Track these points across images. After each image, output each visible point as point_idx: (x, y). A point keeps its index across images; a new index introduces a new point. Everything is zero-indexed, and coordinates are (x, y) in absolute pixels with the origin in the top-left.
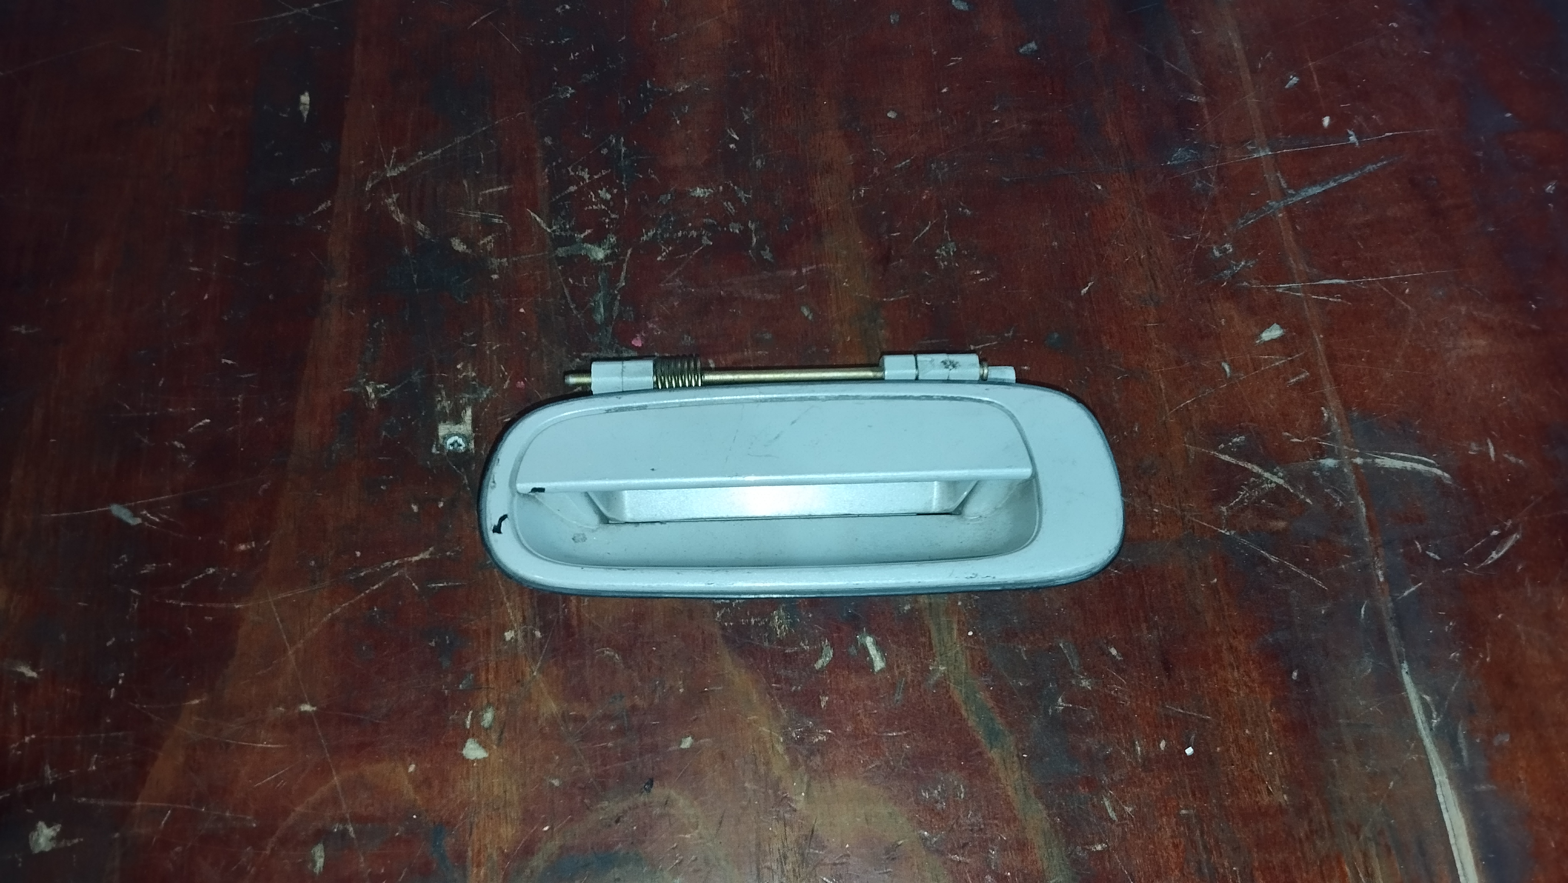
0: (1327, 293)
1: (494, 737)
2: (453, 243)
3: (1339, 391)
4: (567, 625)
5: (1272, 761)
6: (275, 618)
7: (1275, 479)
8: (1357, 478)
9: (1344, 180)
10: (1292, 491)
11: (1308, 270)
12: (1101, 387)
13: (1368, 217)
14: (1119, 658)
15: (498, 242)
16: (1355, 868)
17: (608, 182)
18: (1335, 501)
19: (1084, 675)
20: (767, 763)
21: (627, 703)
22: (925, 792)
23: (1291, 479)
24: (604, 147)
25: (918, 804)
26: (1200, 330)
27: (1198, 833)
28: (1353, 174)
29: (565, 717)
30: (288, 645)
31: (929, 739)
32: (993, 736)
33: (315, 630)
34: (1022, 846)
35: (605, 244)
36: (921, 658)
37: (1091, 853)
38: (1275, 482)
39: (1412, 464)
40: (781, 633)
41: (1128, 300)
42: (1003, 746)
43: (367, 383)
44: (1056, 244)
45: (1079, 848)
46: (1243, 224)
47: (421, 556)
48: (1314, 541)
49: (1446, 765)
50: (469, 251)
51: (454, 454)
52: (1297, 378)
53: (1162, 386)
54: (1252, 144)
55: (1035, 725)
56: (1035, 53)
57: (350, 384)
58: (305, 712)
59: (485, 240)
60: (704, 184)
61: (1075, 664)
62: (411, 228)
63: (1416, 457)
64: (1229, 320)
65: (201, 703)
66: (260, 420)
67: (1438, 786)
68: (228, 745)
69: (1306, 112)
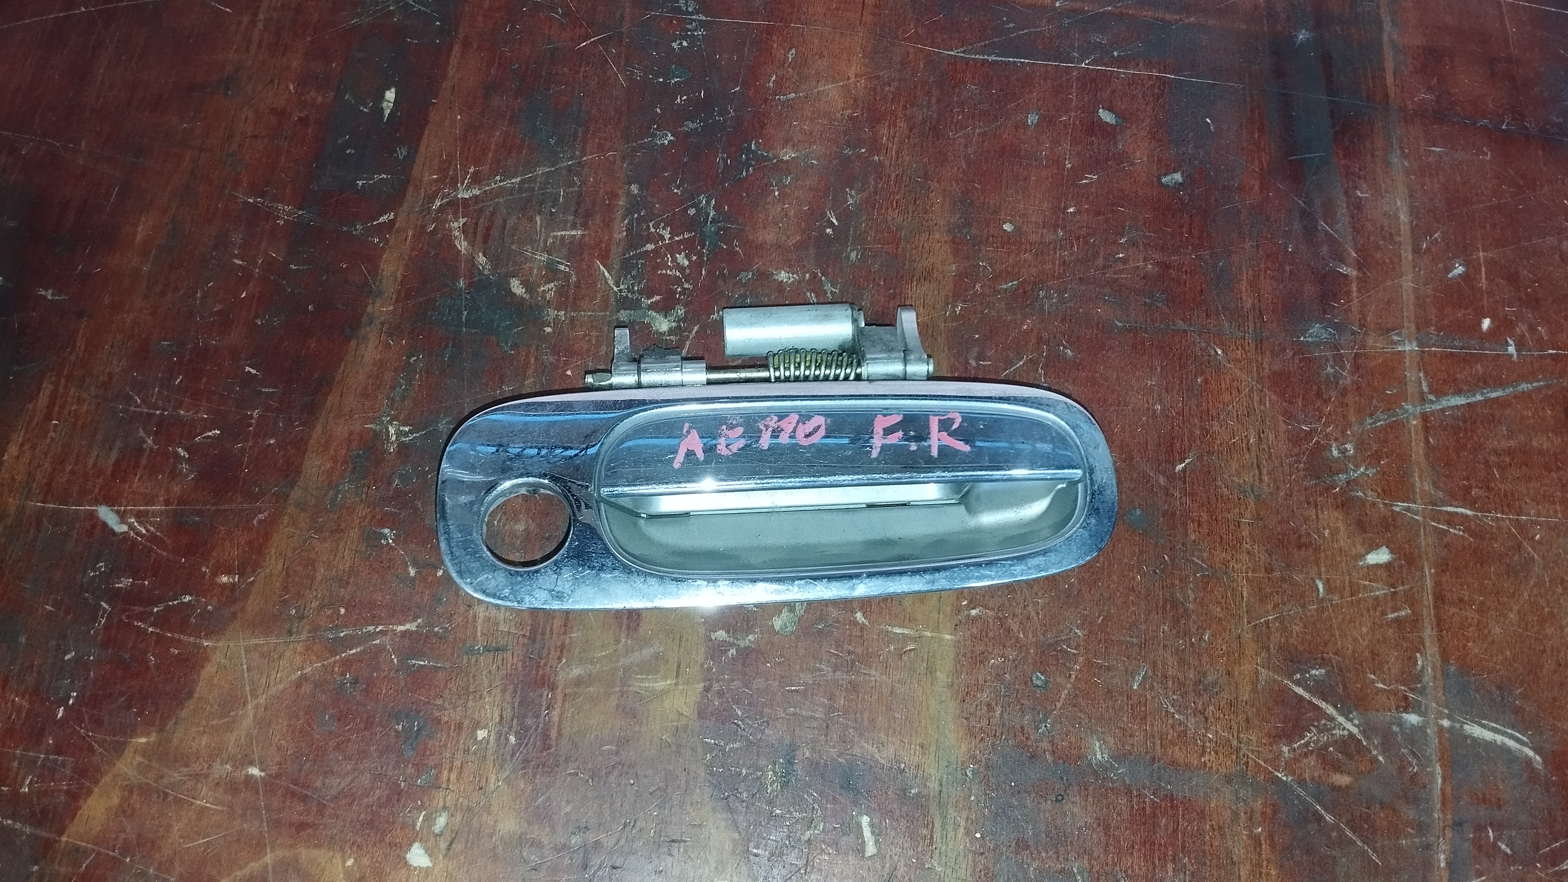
0: (1449, 523)
1: (443, 845)
2: (512, 285)
3: (1440, 639)
4: (546, 736)
6: (242, 665)
7: (1349, 726)
8: (1440, 743)
9: (1494, 395)
10: (1365, 743)
11: (1433, 492)
12: (1177, 582)
13: (1512, 443)
15: (561, 292)
17: (689, 247)
18: (1410, 764)
21: (591, 837)
23: (1367, 730)
24: (692, 206)
26: (1300, 537)
28: (1504, 390)
29: (521, 840)
30: (249, 697)
33: (281, 687)
35: (671, 315)
36: (917, 852)
38: (1348, 730)
39: (1503, 738)
40: (773, 791)
41: (1227, 486)
43: (390, 422)
44: (1159, 407)
46: (1371, 424)
47: (408, 626)
48: (1378, 806)
50: (527, 296)
52: (1396, 614)
53: (1245, 594)
54: (1399, 334)
56: (1179, 186)
57: (373, 420)
58: (253, 776)
59: (546, 288)
60: (790, 266)
62: (471, 260)
63: (1509, 731)
64: (1335, 532)
65: (148, 743)
66: (272, 442)
68: (166, 795)
69: (1466, 309)
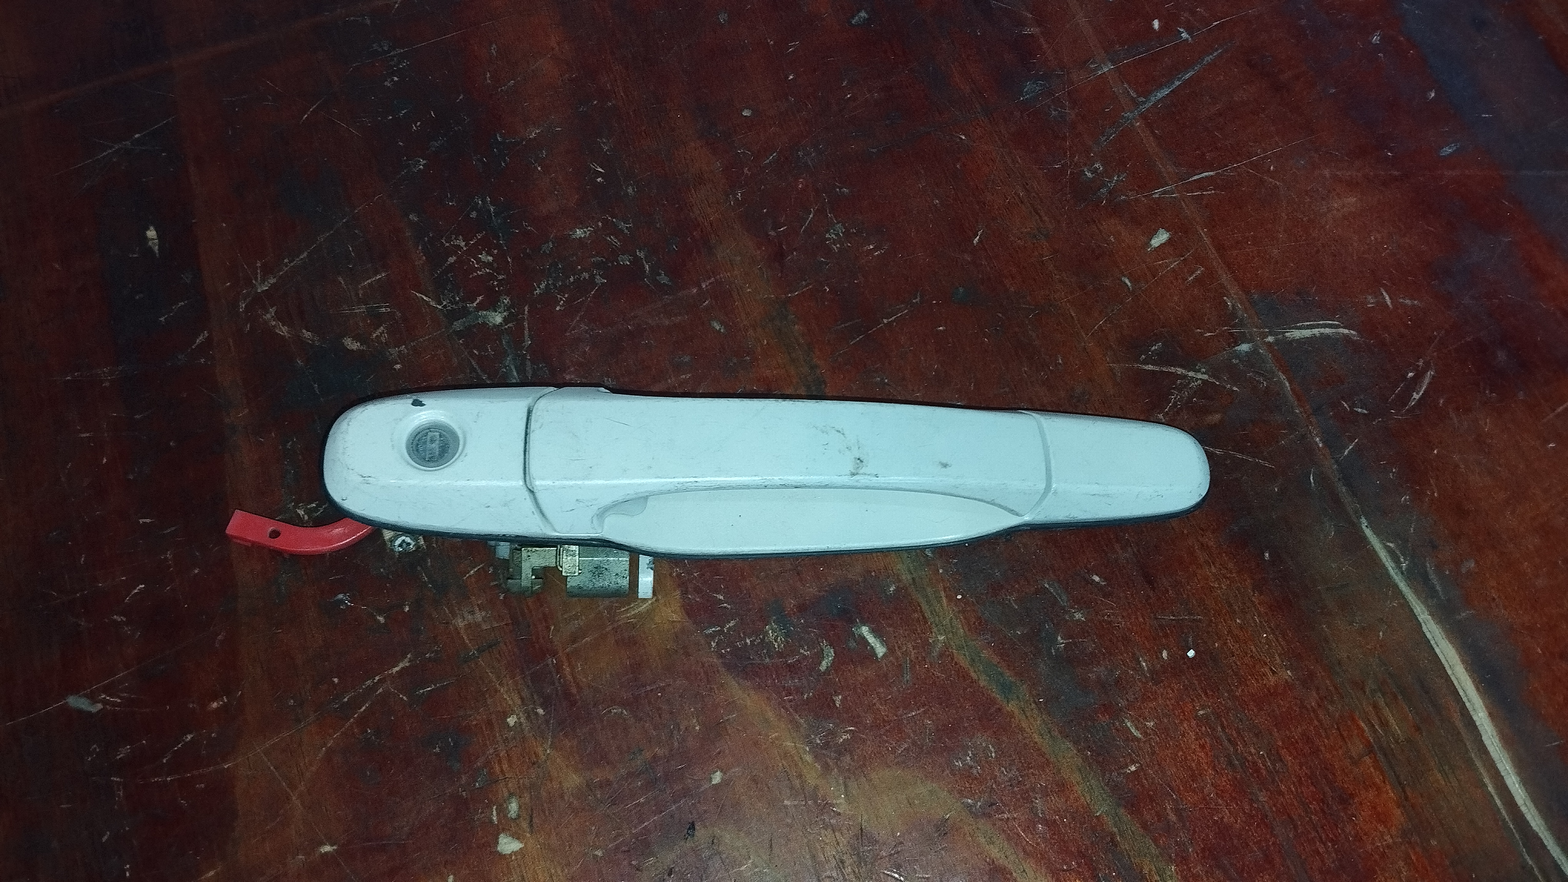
0: (1200, 189)
1: (525, 825)
2: (346, 344)
3: (1236, 278)
4: (567, 695)
5: (1268, 641)
6: (269, 768)
7: (1200, 376)
8: (1274, 356)
9: (1187, 76)
10: (1217, 383)
11: (1177, 171)
12: (1017, 329)
13: (1218, 107)
14: (1103, 583)
15: (391, 331)
16: (1370, 722)
17: (487, 245)
18: (1259, 383)
19: (1074, 608)
20: (800, 776)
21: (648, 755)
22: (957, 762)
23: (1214, 372)
24: (472, 210)
25: (954, 775)
26: (1094, 252)
27: (1219, 729)
28: (1193, 69)
29: (589, 786)
30: (289, 791)
31: (947, 709)
32: (1007, 689)
33: (314, 769)
34: (1062, 787)
35: (500, 307)
36: (918, 634)
37: (1127, 776)
38: (1201, 379)
39: (1319, 330)
40: (779, 646)
41: (1019, 239)
42: (1018, 697)
43: (296, 506)
44: (938, 202)
45: (1115, 774)
46: (1106, 141)
47: (401, 665)
48: (1250, 425)
49: (1425, 603)
50: (364, 348)
51: (405, 554)
52: (1194, 275)
53: (1074, 315)
54: (1094, 62)
55: (1043, 667)
56: (868, 21)
58: (327, 853)
59: (378, 333)
60: (582, 224)
61: (1064, 600)
62: (298, 339)
63: (1321, 322)
64: (1117, 236)
65: (217, 874)
66: (196, 571)
67: (1423, 624)
69: (1135, 20)
